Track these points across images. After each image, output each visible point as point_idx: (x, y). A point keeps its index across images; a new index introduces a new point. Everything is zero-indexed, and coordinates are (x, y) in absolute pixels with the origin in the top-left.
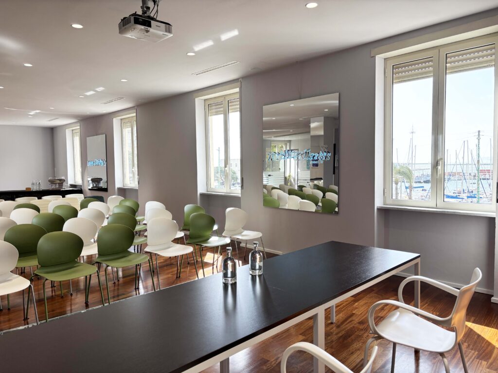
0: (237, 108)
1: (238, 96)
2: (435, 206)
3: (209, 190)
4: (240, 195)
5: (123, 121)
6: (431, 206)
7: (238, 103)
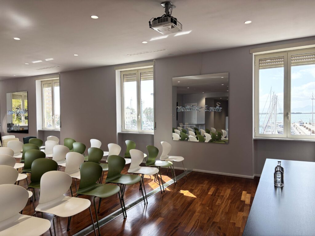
0: (152, 78)
1: (152, 70)
2: (286, 137)
3: (123, 130)
4: (153, 134)
5: (43, 83)
6: (284, 137)
7: (152, 74)
